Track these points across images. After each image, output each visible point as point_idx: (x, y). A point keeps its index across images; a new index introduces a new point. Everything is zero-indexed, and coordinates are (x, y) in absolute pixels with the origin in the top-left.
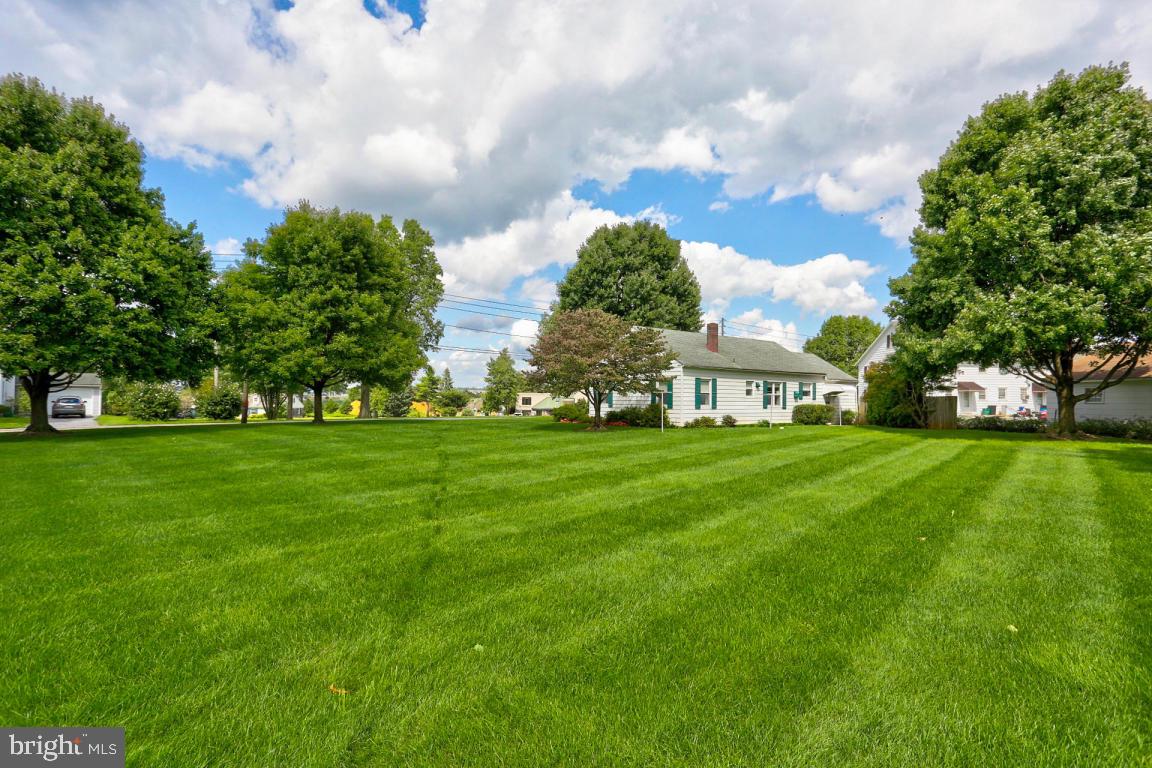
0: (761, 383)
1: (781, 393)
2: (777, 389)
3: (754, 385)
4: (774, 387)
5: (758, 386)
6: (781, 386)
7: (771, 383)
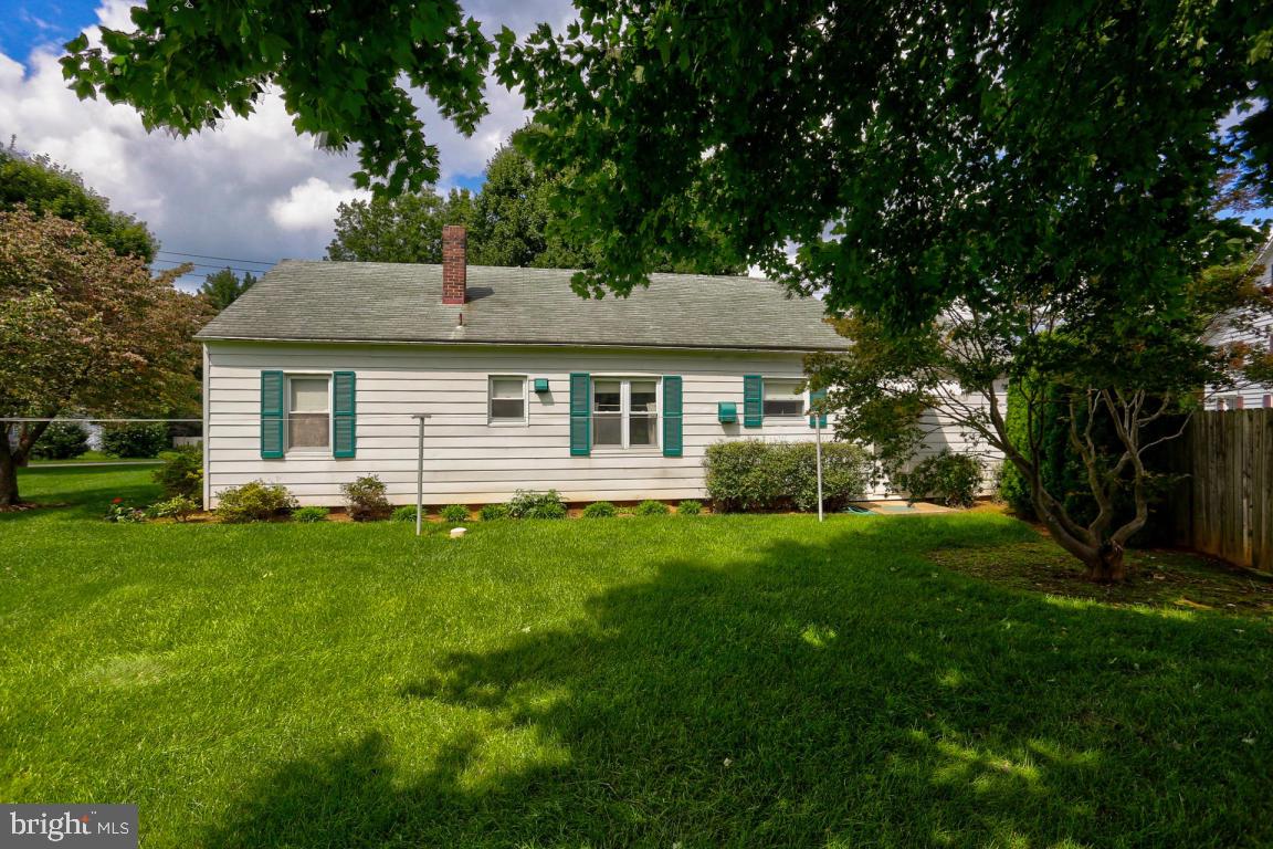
0: (560, 383)
1: (657, 409)
2: (641, 400)
3: (529, 387)
4: (625, 391)
5: (543, 392)
6: (659, 389)
7: (617, 381)
